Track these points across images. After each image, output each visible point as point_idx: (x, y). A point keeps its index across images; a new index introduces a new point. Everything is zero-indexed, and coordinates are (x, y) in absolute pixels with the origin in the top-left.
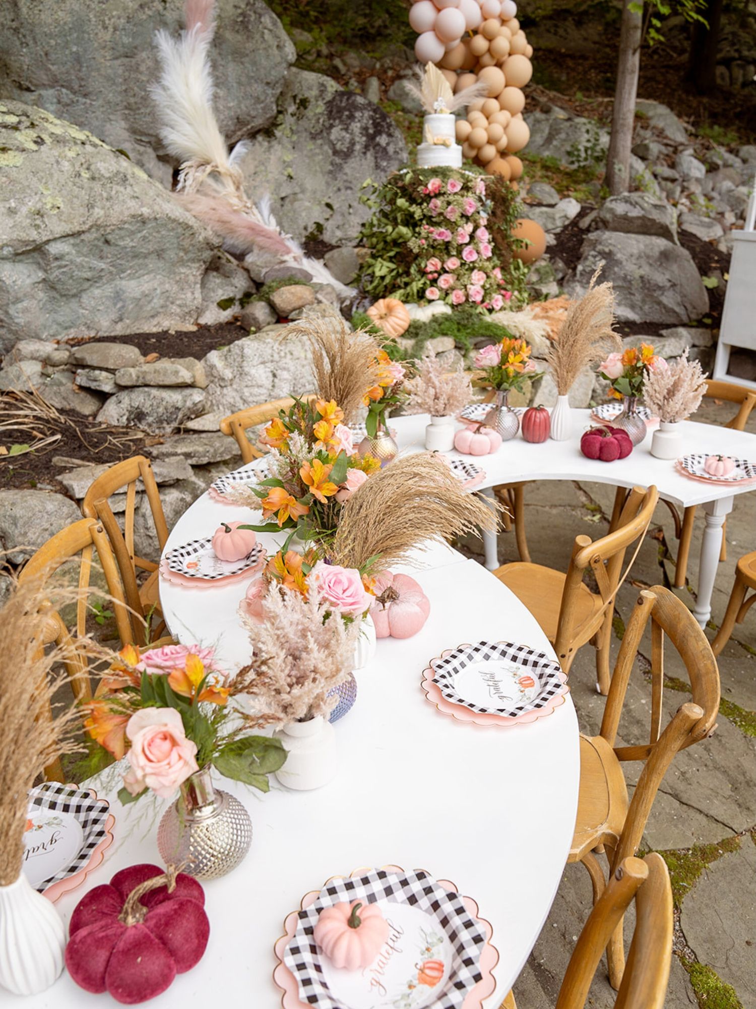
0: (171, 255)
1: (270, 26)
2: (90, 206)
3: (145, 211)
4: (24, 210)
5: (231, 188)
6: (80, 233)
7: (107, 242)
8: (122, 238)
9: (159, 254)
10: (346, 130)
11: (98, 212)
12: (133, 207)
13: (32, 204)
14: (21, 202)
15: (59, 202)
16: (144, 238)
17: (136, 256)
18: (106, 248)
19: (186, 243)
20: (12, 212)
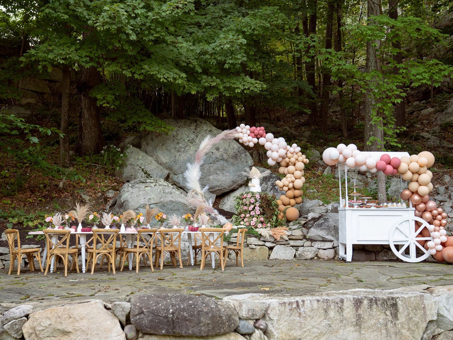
0: (182, 211)
1: (244, 157)
2: (161, 198)
3: (173, 200)
4: (147, 198)
5: (200, 196)
6: (157, 203)
7: (164, 206)
8: (168, 205)
9: (178, 210)
10: (266, 184)
11: (162, 199)
12: (171, 199)
13: (149, 197)
14: (147, 197)
15: (154, 197)
16: (173, 206)
17: (172, 210)
18: (164, 207)
19: (185, 208)
20: (145, 198)
